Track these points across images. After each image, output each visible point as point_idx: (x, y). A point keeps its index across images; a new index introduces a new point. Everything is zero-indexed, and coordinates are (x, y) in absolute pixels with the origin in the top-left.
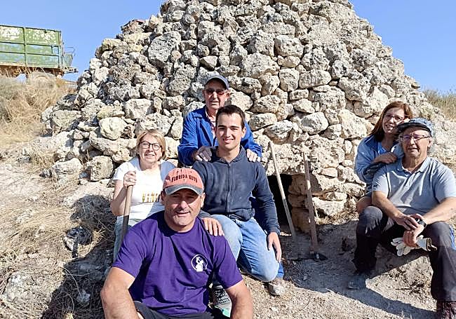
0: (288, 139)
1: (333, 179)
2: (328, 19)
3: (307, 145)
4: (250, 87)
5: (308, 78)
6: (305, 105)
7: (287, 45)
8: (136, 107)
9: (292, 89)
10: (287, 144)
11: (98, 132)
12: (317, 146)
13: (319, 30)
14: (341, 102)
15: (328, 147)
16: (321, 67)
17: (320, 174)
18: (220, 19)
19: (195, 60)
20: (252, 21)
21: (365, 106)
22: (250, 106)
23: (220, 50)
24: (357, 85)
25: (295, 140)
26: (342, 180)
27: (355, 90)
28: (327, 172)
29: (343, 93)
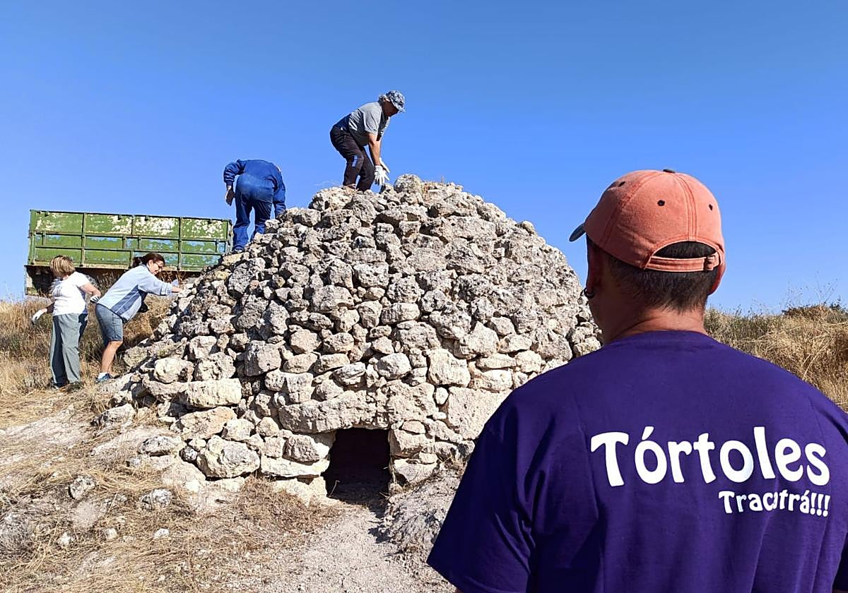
0: (363, 385)
1: (418, 436)
2: (442, 238)
3: (384, 393)
4: (316, 324)
5: (388, 313)
6: (384, 345)
7: (368, 275)
8: (199, 345)
9: (371, 326)
10: (362, 391)
11: (151, 374)
12: (394, 393)
13: (419, 255)
14: (431, 341)
15: (408, 395)
16: (406, 300)
17: (400, 428)
18: (304, 245)
19: (268, 292)
20: (339, 247)
21: (462, 345)
22: (318, 345)
23: (295, 281)
24: (448, 320)
25: (369, 385)
26: (431, 437)
27: (445, 327)
28: (408, 426)
29: (433, 330)
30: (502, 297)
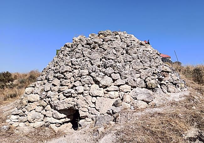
3: (76, 98)
10: (71, 98)
14: (91, 82)
15: (83, 99)
21: (100, 83)
22: (60, 83)
25: (73, 96)
26: (90, 113)
28: (83, 109)
29: (92, 78)
30: (118, 67)
